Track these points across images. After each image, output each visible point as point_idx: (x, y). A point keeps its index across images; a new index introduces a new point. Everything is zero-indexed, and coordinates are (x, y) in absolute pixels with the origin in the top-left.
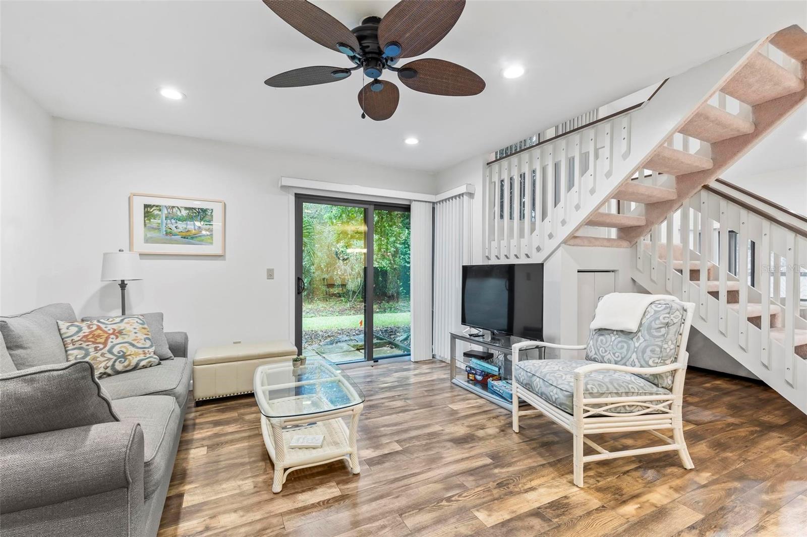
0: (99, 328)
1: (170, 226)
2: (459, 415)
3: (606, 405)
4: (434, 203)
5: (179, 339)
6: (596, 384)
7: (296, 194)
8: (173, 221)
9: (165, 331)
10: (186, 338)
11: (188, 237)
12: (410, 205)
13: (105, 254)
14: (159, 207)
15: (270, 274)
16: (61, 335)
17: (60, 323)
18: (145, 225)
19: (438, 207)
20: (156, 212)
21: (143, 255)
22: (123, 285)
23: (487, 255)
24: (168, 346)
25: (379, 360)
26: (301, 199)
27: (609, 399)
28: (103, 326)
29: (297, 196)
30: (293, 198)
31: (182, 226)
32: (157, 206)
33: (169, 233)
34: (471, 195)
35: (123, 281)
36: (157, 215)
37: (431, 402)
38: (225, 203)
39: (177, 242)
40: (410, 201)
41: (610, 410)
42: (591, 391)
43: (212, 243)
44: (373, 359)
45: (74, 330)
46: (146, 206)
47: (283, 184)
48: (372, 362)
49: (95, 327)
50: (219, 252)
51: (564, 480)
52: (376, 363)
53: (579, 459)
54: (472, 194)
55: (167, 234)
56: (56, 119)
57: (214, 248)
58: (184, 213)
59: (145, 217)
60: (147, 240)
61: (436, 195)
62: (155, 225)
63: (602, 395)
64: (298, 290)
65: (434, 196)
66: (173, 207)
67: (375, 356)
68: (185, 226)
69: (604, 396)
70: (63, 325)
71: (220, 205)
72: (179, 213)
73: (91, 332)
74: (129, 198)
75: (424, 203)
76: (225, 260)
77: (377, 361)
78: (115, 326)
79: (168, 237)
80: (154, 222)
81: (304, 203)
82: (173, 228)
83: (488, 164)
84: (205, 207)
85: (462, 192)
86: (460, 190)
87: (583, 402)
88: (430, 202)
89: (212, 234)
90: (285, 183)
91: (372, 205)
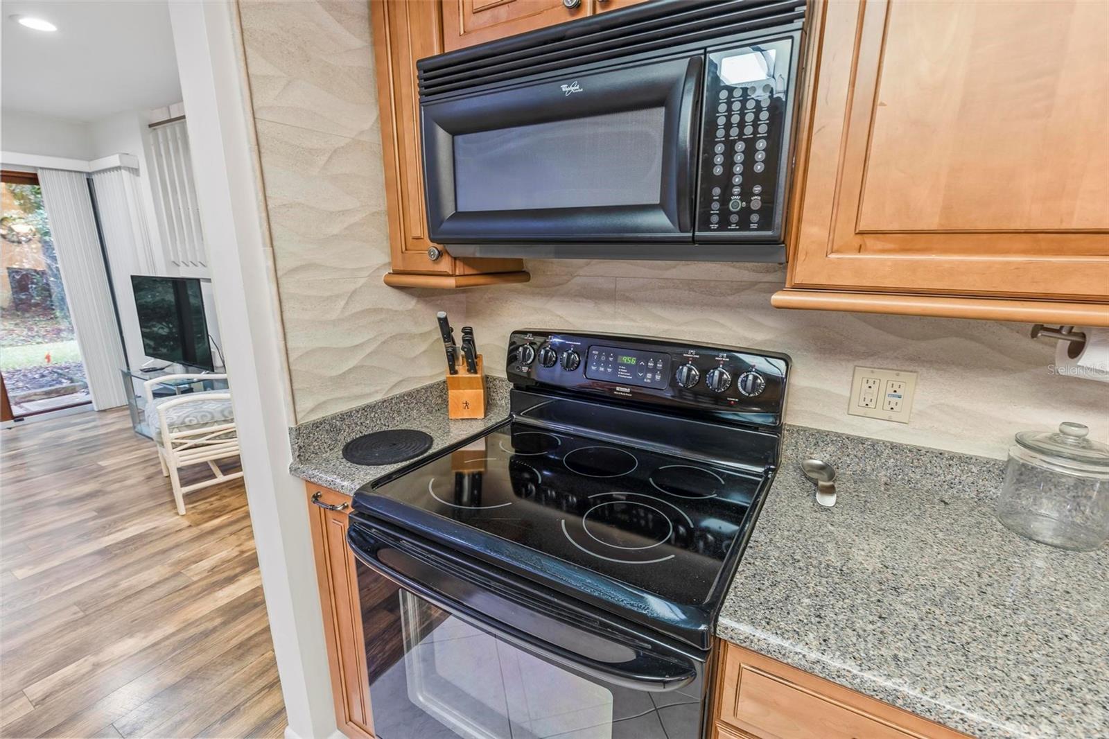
2: (106, 471)
3: (213, 433)
4: (89, 174)
6: (199, 415)
12: (35, 175)
23: (173, 259)
25: (24, 418)
27: (216, 427)
34: (135, 171)
37: (72, 463)
40: (35, 168)
41: (215, 438)
42: (188, 424)
44: (13, 418)
48: (11, 423)
51: (172, 513)
52: (20, 423)
53: (179, 491)
54: (136, 169)
61: (91, 160)
63: (205, 425)
65: (84, 162)
69: (208, 425)
75: (67, 173)
77: (23, 420)
83: (150, 126)
85: (118, 164)
86: (114, 160)
87: (169, 437)
88: (81, 172)
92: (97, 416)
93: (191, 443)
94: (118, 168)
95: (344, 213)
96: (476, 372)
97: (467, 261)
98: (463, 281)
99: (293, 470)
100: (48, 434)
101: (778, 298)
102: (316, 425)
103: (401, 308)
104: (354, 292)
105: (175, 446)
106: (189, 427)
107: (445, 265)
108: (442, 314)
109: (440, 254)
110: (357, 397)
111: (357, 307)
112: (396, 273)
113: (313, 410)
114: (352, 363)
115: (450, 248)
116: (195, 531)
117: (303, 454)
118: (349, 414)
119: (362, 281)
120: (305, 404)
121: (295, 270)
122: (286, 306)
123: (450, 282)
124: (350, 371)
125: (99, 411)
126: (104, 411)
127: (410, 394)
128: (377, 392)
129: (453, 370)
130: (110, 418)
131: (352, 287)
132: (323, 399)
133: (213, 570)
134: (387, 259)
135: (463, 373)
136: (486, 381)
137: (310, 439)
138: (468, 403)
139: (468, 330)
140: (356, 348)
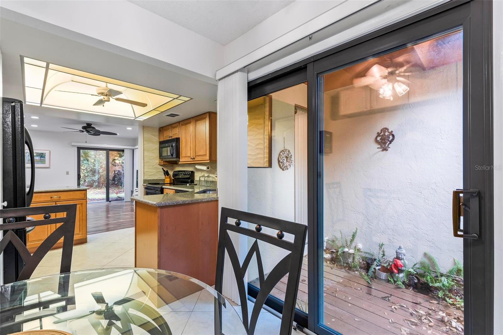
4: (134, 149)
7: (78, 147)
12: (124, 150)
15: (68, 173)
19: (135, 150)
26: (79, 149)
29: (78, 148)
30: (76, 149)
38: (50, 151)
40: (124, 148)
43: (45, 164)
47: (72, 144)
48: (108, 202)
50: (48, 166)
57: (47, 165)
61: (134, 146)
64: (79, 178)
67: (110, 201)
71: (48, 152)
75: (129, 150)
76: (50, 169)
81: (81, 150)
84: (42, 152)
86: (138, 147)
88: (132, 149)
89: (45, 161)
90: (73, 144)
91: (108, 150)
95: (153, 156)
97: (165, 161)
98: (164, 164)
100: (115, 205)
101: (179, 163)
102: (146, 180)
103: (160, 168)
104: (153, 165)
107: (162, 162)
108: (163, 168)
109: (162, 160)
110: (153, 178)
111: (153, 167)
112: (160, 163)
113: (146, 178)
114: (152, 174)
117: (144, 183)
118: (151, 180)
120: (145, 177)
121: (146, 162)
122: (145, 166)
123: (162, 164)
125: (125, 202)
127: (160, 179)
128: (156, 178)
129: (165, 176)
130: (127, 203)
132: (148, 177)
134: (158, 162)
135: (167, 176)
136: (170, 178)
137: (145, 181)
138: (168, 181)
139: (167, 171)
140: (153, 172)
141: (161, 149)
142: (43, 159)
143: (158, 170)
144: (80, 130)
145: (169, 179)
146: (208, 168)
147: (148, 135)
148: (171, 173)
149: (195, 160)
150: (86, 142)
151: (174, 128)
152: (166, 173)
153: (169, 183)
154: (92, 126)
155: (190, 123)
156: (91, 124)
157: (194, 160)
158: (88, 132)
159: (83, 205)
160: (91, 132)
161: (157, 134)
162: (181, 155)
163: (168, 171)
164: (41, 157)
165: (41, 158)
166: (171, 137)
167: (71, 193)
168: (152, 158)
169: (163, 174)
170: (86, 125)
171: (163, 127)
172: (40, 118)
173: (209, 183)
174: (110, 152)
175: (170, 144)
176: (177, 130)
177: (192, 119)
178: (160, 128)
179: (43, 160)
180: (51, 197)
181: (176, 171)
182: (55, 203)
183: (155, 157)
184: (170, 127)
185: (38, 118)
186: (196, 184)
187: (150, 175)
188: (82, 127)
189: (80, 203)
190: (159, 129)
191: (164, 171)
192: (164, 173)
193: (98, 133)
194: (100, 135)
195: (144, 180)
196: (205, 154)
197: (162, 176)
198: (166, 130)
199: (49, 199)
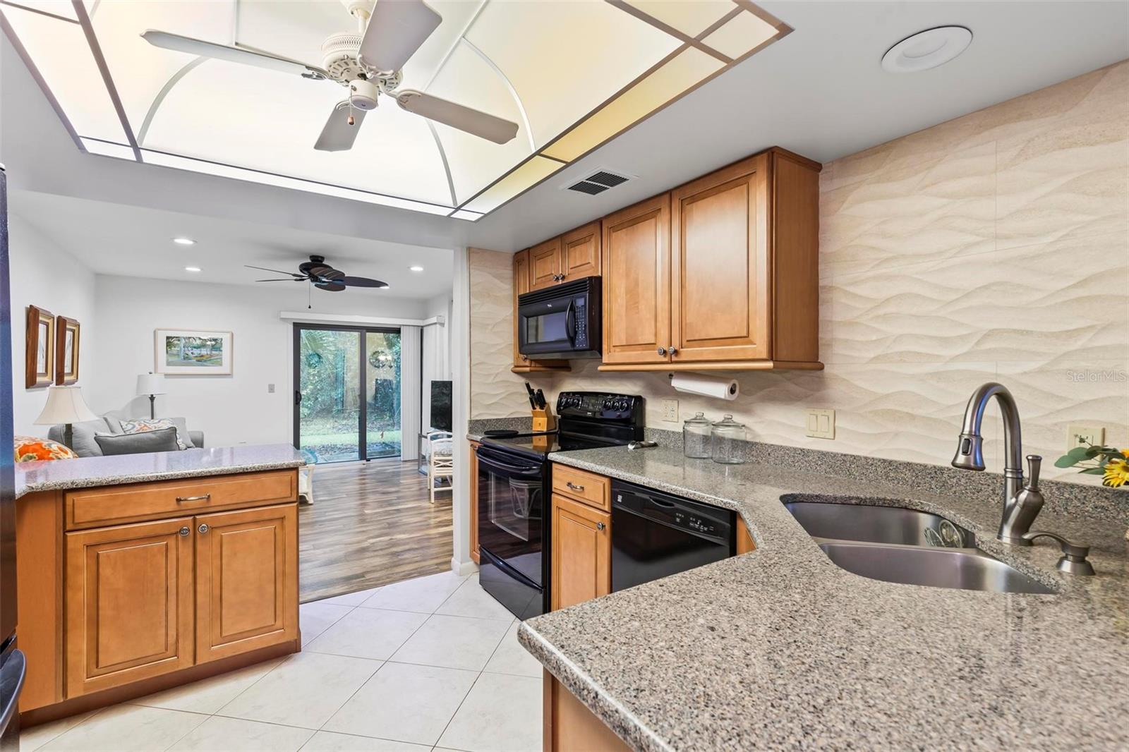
0: (145, 426)
1: (187, 352)
2: (403, 484)
4: (422, 327)
5: (198, 436)
7: (294, 323)
8: (190, 349)
9: (188, 430)
10: (203, 435)
11: (201, 360)
12: (400, 329)
13: (139, 376)
14: (178, 338)
15: (271, 389)
16: (123, 429)
17: (121, 422)
18: (167, 352)
19: (425, 328)
20: (176, 342)
21: (167, 375)
22: (152, 398)
24: (190, 441)
25: (370, 459)
26: (298, 327)
28: (148, 425)
29: (295, 324)
30: (291, 327)
31: (196, 352)
32: (177, 337)
33: (186, 358)
34: (442, 325)
35: (152, 395)
36: (177, 344)
37: (389, 480)
38: (232, 335)
39: (191, 365)
40: (401, 325)
43: (221, 365)
44: (366, 459)
45: (130, 426)
46: (168, 338)
47: (282, 317)
48: (364, 462)
49: (143, 425)
50: (228, 372)
51: (430, 502)
52: (368, 462)
53: (433, 490)
55: (184, 359)
56: (98, 276)
57: (224, 369)
58: (198, 342)
59: (167, 346)
60: (169, 364)
61: (424, 319)
62: (175, 352)
64: (296, 401)
65: (421, 321)
66: (190, 338)
68: (199, 352)
70: (124, 424)
71: (229, 335)
72: (194, 342)
73: (141, 428)
74: (155, 332)
75: (412, 328)
76: (232, 377)
78: (156, 425)
79: (185, 361)
80: (174, 350)
81: (301, 331)
82: (190, 353)
84: (215, 338)
85: (436, 321)
86: (434, 320)
87: (434, 459)
88: (418, 326)
89: (221, 358)
90: (284, 315)
91: (364, 330)
92: (402, 463)
93: (442, 464)
94: (435, 324)
95: (496, 344)
96: (543, 409)
97: (536, 361)
98: (532, 369)
99: (467, 436)
100: (379, 468)
101: (600, 368)
102: (477, 421)
103: (517, 381)
104: (498, 373)
105: (435, 464)
106: (443, 455)
107: (527, 363)
108: (528, 381)
109: (526, 359)
110: (496, 415)
111: (498, 379)
112: (516, 367)
113: (477, 416)
114: (494, 401)
115: (529, 356)
116: (437, 509)
117: (471, 431)
118: (490, 420)
119: (500, 370)
120: (474, 413)
121: (477, 364)
122: (473, 376)
123: (526, 369)
124: (493, 404)
125: (403, 461)
126: (406, 461)
127: (518, 418)
128: (504, 414)
129: (534, 408)
130: (408, 464)
131: (496, 372)
132: (481, 412)
133: (440, 522)
134: (513, 362)
135: (538, 409)
136: (548, 414)
137: (474, 425)
138: (541, 424)
139: (540, 391)
140: (497, 395)
141: (525, 319)
142: (217, 353)
143: (512, 390)
144: (294, 275)
145: (546, 419)
146: (732, 391)
147: (483, 277)
148: (552, 399)
149: (682, 358)
150: (310, 307)
151: (574, 244)
152: (538, 400)
153: (545, 430)
154: (324, 263)
155: (654, 214)
156: (323, 258)
157: (674, 359)
158: (314, 278)
159: (286, 523)
160: (324, 280)
161: (508, 272)
162: (609, 337)
163: (544, 392)
164: (212, 350)
165: (213, 352)
166: (563, 278)
167: (247, 480)
168: (493, 351)
169: (528, 399)
170: (309, 261)
171: (529, 249)
172: (194, 241)
173: (727, 447)
174: (367, 334)
175: (566, 301)
176: (592, 251)
177: (667, 197)
178: (516, 253)
179: (217, 355)
180: (178, 500)
181: (568, 393)
182: (191, 518)
183: (503, 346)
184: (558, 244)
185: (191, 243)
186: (655, 445)
187: (490, 405)
188: (301, 266)
189: (277, 516)
190: (514, 257)
191: (531, 391)
192: (531, 399)
193: (338, 282)
194: (344, 288)
195: (470, 422)
196: (745, 334)
197: (525, 410)
198: (542, 257)
199: (172, 506)
